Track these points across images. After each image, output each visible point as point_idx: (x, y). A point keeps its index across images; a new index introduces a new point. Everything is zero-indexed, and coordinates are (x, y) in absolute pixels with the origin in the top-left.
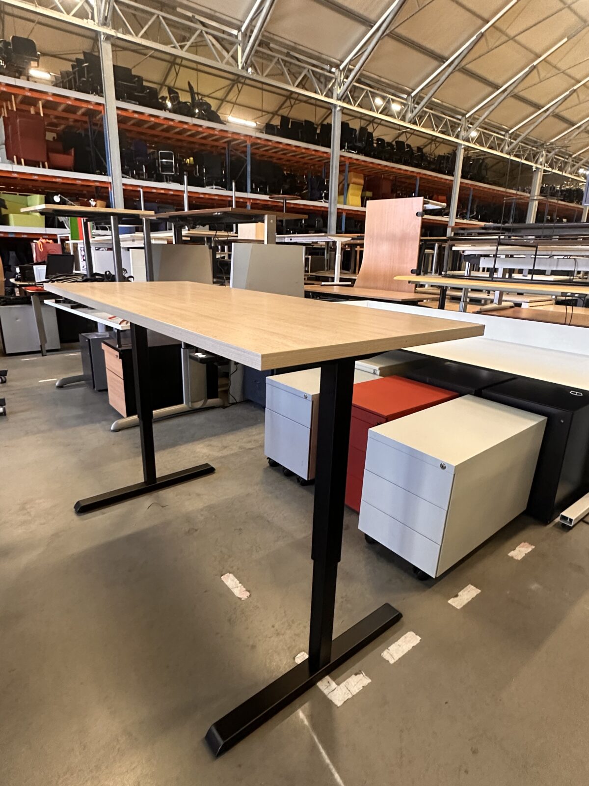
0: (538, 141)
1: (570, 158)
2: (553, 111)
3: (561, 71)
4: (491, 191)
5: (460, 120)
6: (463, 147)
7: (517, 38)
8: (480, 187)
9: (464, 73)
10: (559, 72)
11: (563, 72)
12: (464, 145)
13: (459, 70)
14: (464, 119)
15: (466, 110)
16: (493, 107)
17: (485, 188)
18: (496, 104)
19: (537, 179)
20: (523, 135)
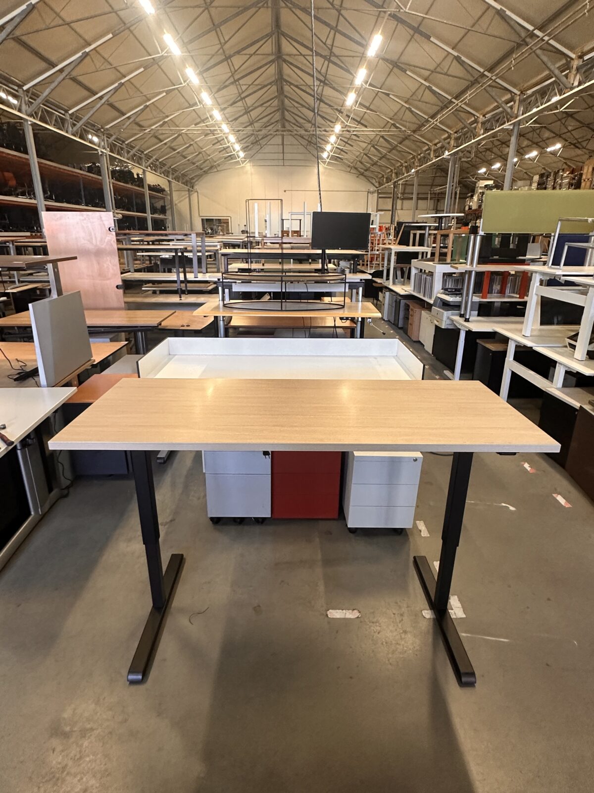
0: (96, 124)
1: (124, 144)
2: (108, 99)
3: (113, 66)
4: (57, 169)
5: (17, 91)
6: (29, 123)
7: (72, 25)
8: (46, 164)
9: (17, 42)
10: (111, 67)
11: (115, 68)
12: (30, 121)
13: (13, 39)
14: (20, 90)
15: (22, 80)
16: (53, 86)
17: (52, 166)
18: (56, 83)
19: (104, 163)
20: (85, 119)
